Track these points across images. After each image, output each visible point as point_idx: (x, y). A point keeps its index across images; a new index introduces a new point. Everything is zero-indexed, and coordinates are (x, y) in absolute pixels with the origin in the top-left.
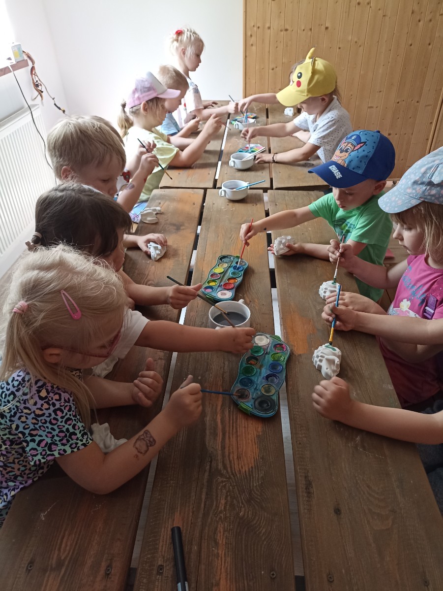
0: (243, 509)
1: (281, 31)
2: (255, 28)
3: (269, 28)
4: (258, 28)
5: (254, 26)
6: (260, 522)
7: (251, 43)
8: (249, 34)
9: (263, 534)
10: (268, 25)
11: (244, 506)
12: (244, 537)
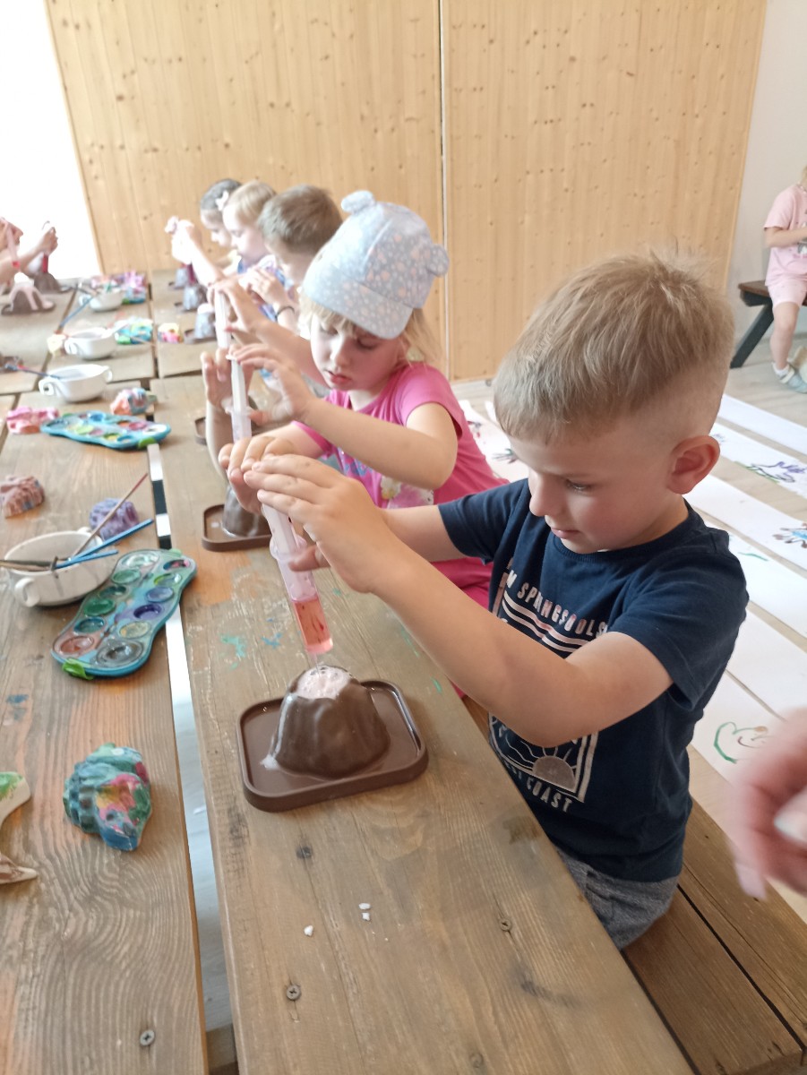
0: (72, 922)
1: (146, 151)
2: (96, 149)
3: (122, 147)
4: (102, 147)
5: (93, 145)
6: (117, 935)
7: (94, 173)
8: (86, 158)
9: (124, 957)
10: (118, 143)
11: (76, 914)
12: (71, 981)
